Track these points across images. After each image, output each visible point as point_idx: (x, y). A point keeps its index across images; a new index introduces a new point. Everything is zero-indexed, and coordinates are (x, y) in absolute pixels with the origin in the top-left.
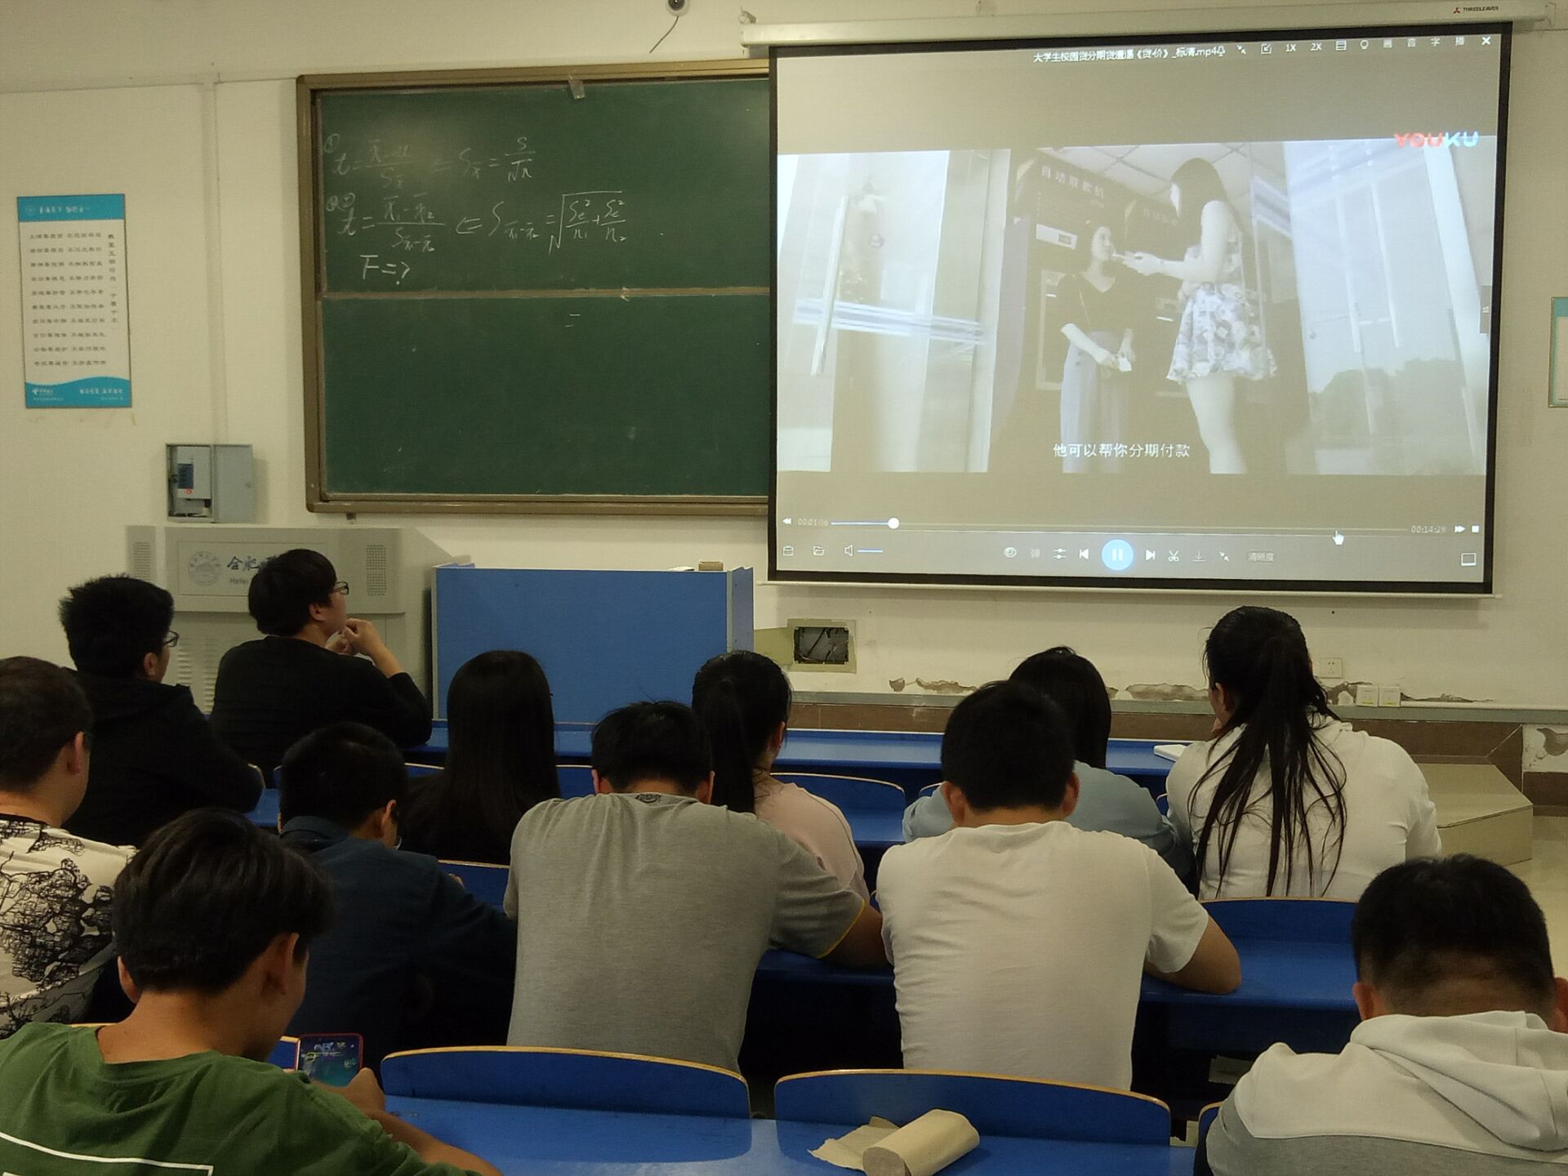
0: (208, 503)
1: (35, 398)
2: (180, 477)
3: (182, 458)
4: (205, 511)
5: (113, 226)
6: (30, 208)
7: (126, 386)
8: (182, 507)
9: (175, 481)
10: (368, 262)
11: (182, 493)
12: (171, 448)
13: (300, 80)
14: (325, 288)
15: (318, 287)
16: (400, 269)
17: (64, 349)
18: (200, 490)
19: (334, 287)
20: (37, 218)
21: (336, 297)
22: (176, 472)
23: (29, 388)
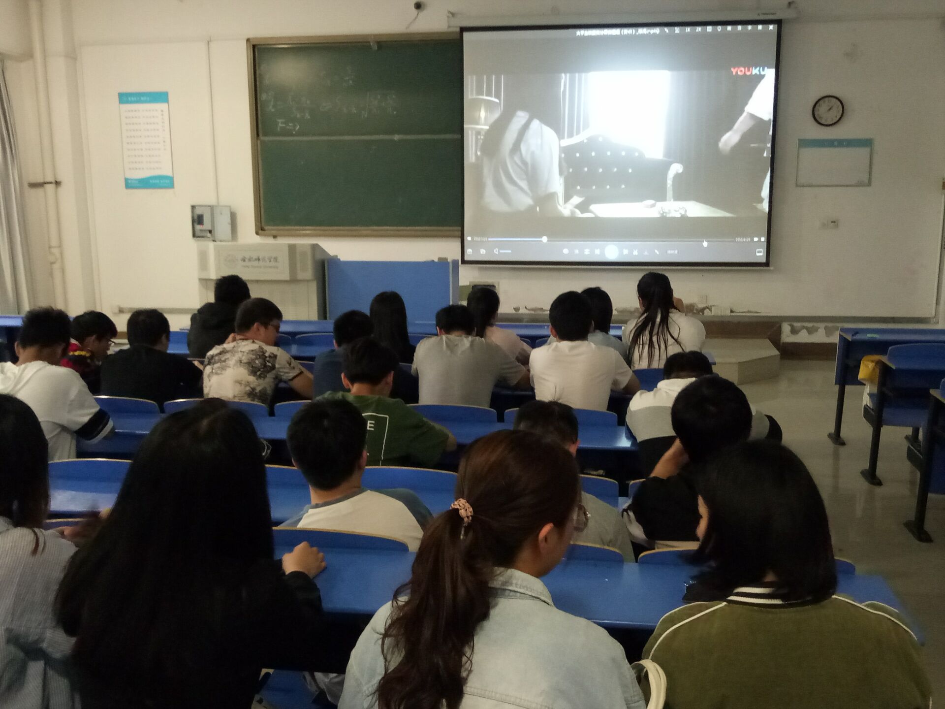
0: (210, 232)
1: (129, 185)
2: (198, 220)
3: (198, 211)
4: (209, 235)
5: (164, 106)
6: (124, 98)
7: (171, 179)
8: (198, 233)
9: (195, 221)
10: (281, 123)
11: (198, 227)
12: (193, 207)
13: (248, 40)
14: (261, 135)
15: (258, 135)
16: (295, 126)
17: (142, 162)
18: (207, 225)
19: (265, 135)
20: (128, 102)
21: (266, 139)
22: (196, 218)
23: (126, 180)
